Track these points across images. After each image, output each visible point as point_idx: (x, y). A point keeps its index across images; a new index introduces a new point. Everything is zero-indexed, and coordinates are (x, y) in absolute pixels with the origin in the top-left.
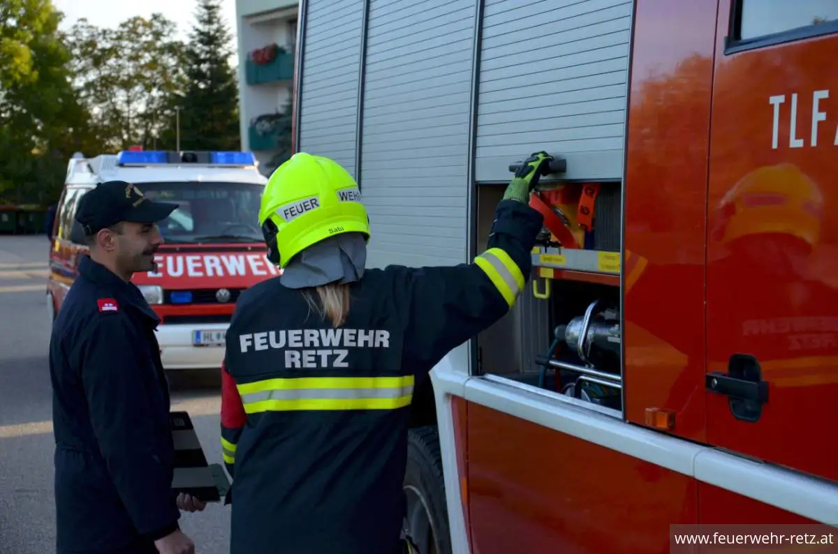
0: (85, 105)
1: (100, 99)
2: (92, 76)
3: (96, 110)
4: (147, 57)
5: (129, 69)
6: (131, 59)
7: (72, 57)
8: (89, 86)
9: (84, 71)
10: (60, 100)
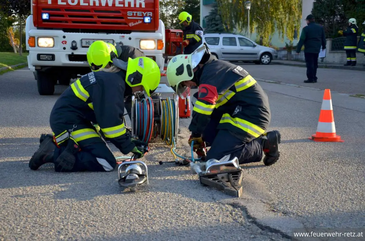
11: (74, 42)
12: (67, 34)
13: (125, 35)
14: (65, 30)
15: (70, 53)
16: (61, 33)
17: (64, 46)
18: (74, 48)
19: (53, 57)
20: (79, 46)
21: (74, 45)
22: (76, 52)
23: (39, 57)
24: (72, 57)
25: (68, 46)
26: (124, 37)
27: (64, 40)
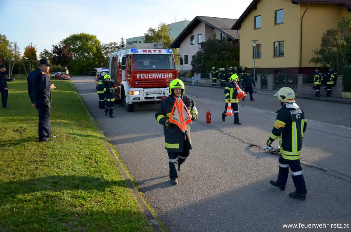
0: (103, 56)
1: (106, 55)
2: (105, 52)
3: (105, 57)
4: (113, 48)
5: (110, 50)
6: (111, 49)
7: (102, 48)
8: (104, 53)
9: (103, 51)
10: (100, 55)
11: (147, 92)
12: (144, 89)
13: (166, 88)
14: (144, 88)
15: (145, 97)
16: (142, 89)
17: (144, 94)
18: (147, 95)
19: (139, 99)
20: (149, 94)
21: (147, 93)
22: (148, 96)
23: (134, 99)
24: (146, 98)
25: (145, 94)
26: (165, 89)
27: (143, 92)
